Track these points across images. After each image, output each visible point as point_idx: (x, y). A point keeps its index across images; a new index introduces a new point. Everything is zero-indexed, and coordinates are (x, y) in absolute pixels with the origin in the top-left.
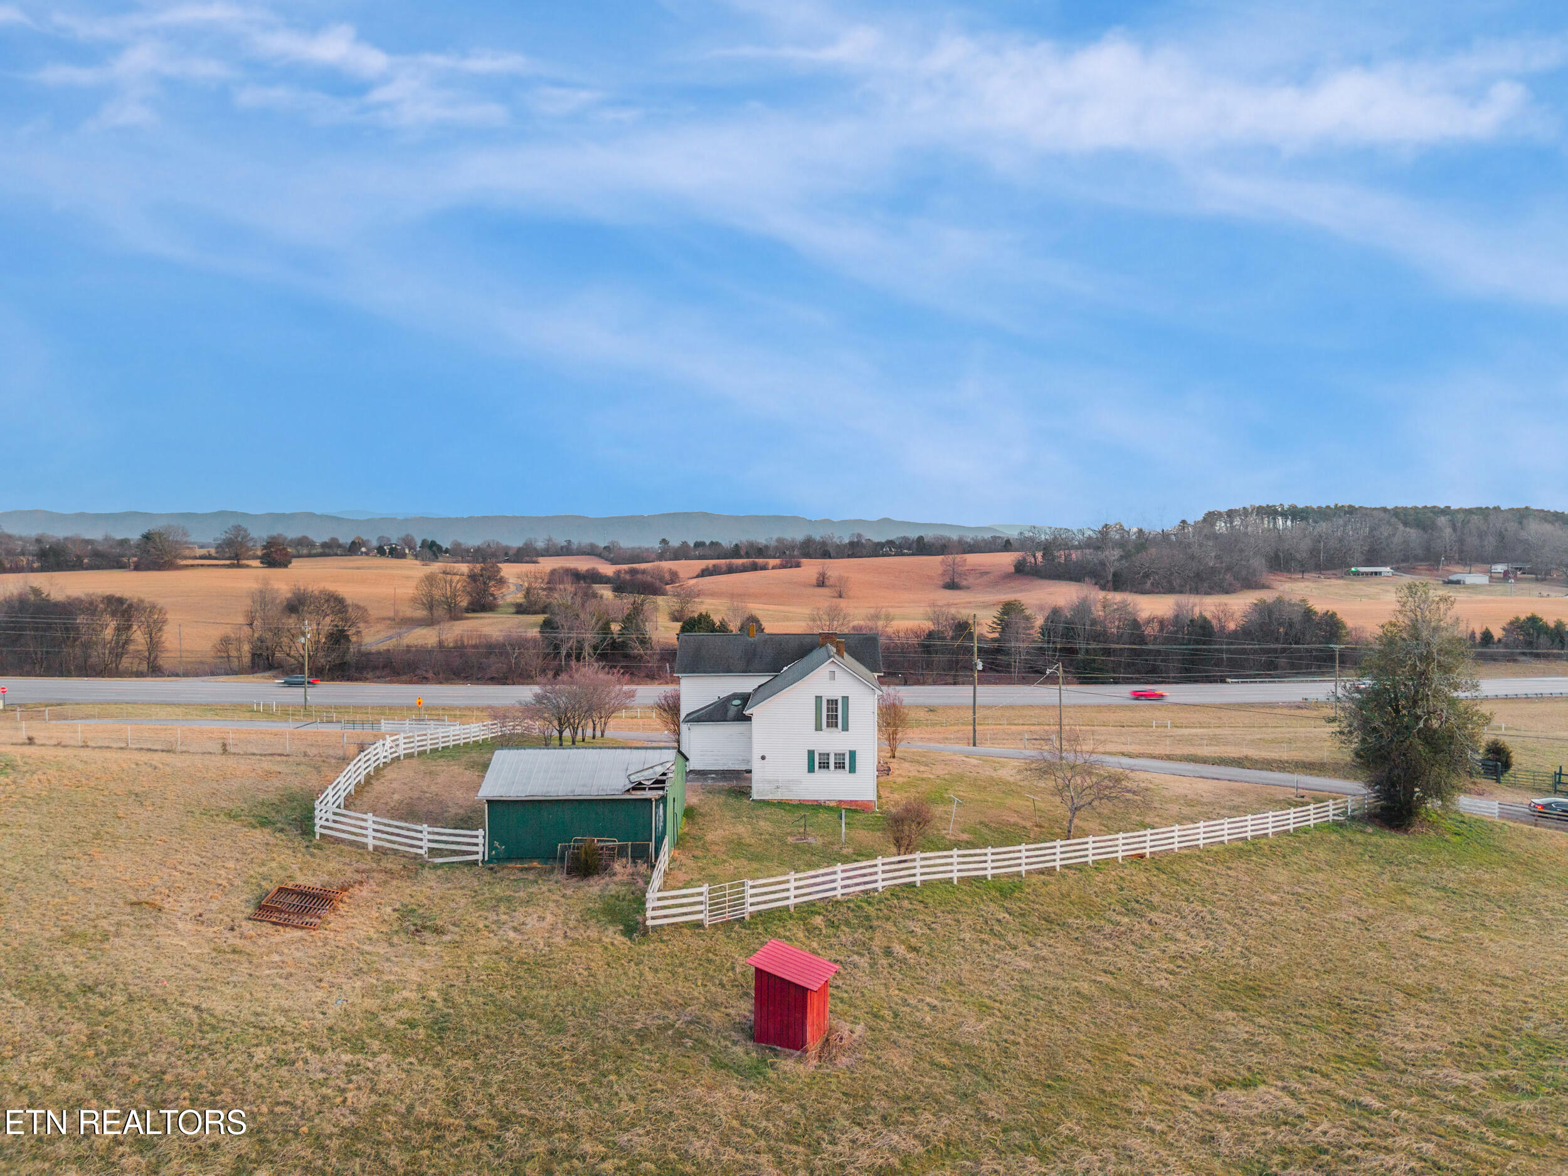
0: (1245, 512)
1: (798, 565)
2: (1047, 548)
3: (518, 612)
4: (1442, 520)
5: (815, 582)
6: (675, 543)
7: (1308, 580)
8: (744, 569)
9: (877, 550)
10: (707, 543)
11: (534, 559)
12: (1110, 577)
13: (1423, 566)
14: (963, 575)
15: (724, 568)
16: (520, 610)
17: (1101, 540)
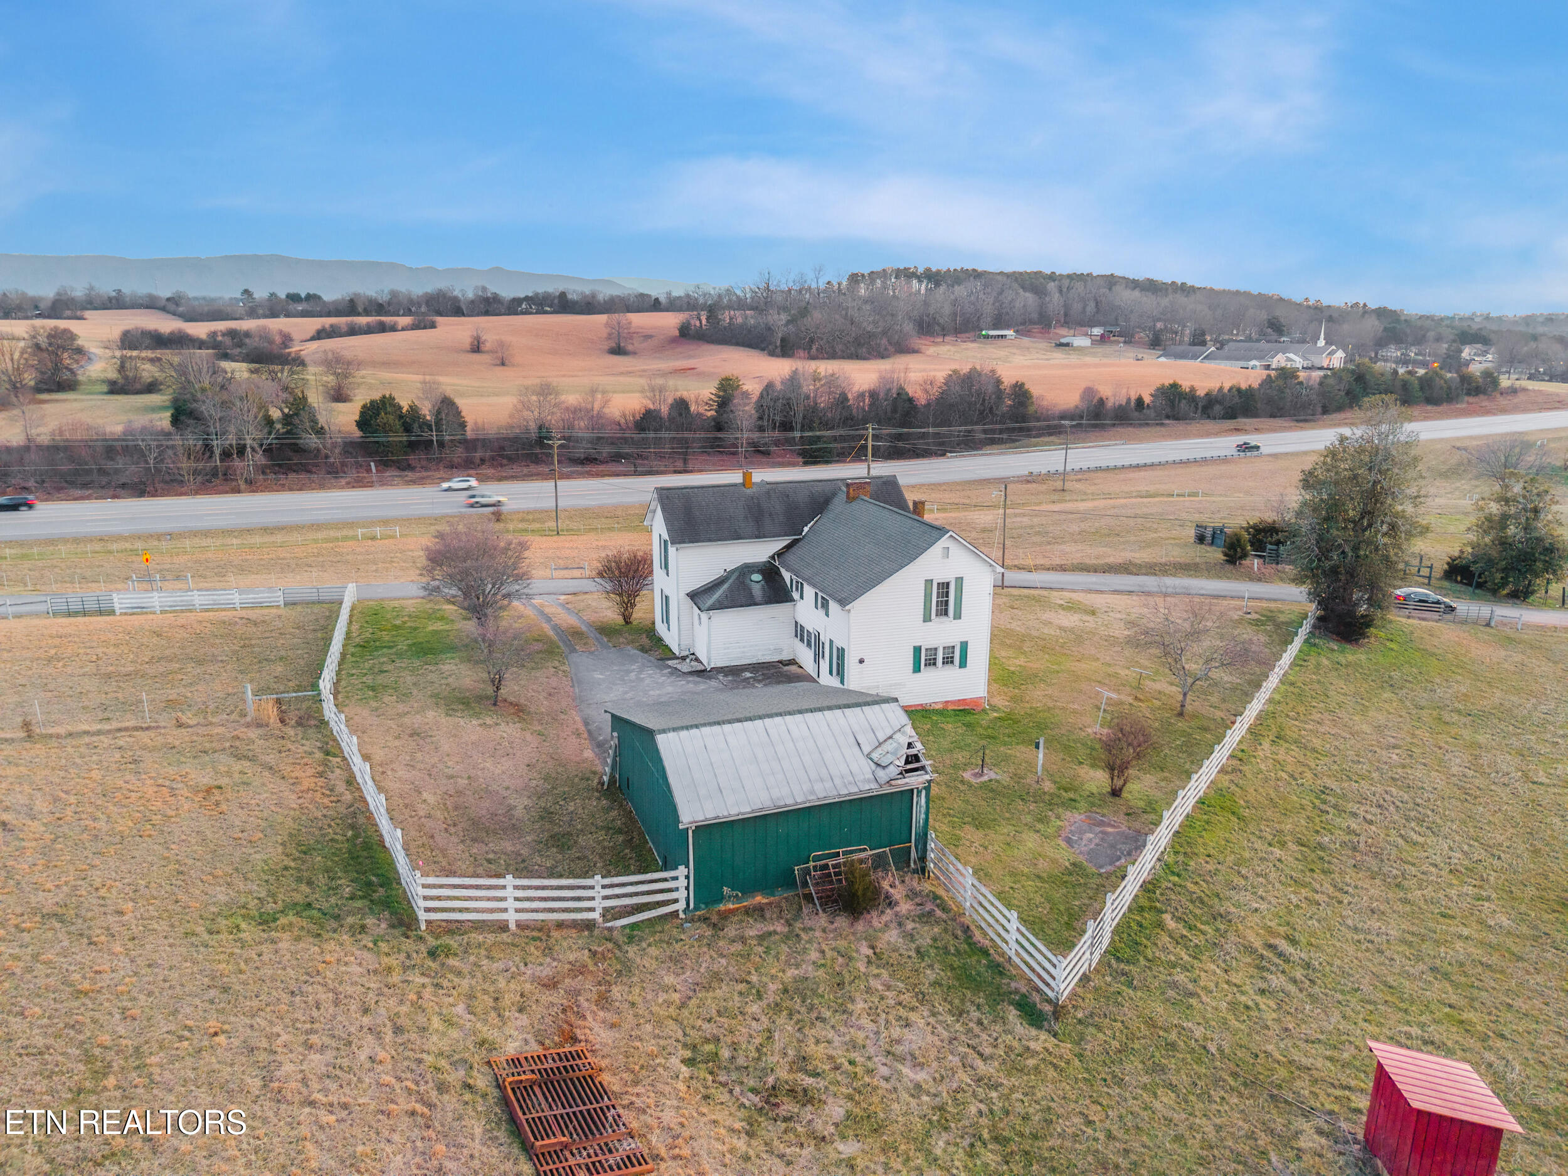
0: (884, 274)
1: (433, 326)
2: (712, 310)
3: (112, 392)
4: (1051, 286)
5: (468, 347)
6: (261, 293)
7: (948, 343)
8: (369, 330)
9: (514, 307)
10: (303, 296)
11: (79, 313)
12: (778, 343)
13: (1036, 328)
14: (630, 336)
15: (345, 329)
16: (116, 388)
17: (763, 302)
